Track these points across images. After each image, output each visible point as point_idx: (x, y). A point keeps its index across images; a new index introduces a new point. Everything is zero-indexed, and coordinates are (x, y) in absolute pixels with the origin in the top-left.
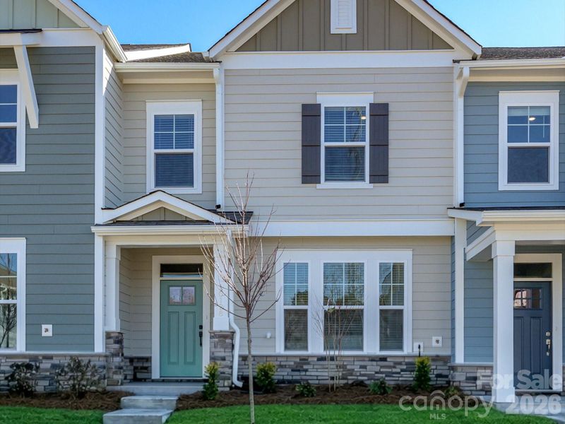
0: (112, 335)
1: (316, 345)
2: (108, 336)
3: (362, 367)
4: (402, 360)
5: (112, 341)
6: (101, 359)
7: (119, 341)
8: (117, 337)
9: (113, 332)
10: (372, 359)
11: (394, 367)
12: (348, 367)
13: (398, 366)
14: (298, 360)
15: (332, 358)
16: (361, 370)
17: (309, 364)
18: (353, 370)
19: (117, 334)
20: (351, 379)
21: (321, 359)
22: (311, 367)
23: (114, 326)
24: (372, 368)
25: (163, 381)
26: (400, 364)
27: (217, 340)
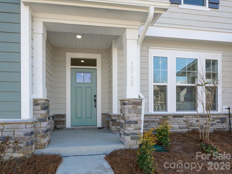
0: (39, 102)
1: (172, 108)
2: (36, 103)
3: (197, 121)
4: (217, 116)
5: (39, 107)
6: (28, 126)
7: (46, 108)
8: (44, 104)
9: (40, 100)
10: (202, 116)
11: (214, 121)
12: (190, 121)
13: (215, 120)
14: (162, 117)
15: (181, 116)
16: (197, 123)
17: (168, 120)
18: (192, 123)
19: (44, 101)
20: (191, 128)
21: (175, 116)
22: (170, 121)
23: (41, 94)
24: (202, 121)
25: (73, 129)
26: (217, 118)
27: (131, 106)
